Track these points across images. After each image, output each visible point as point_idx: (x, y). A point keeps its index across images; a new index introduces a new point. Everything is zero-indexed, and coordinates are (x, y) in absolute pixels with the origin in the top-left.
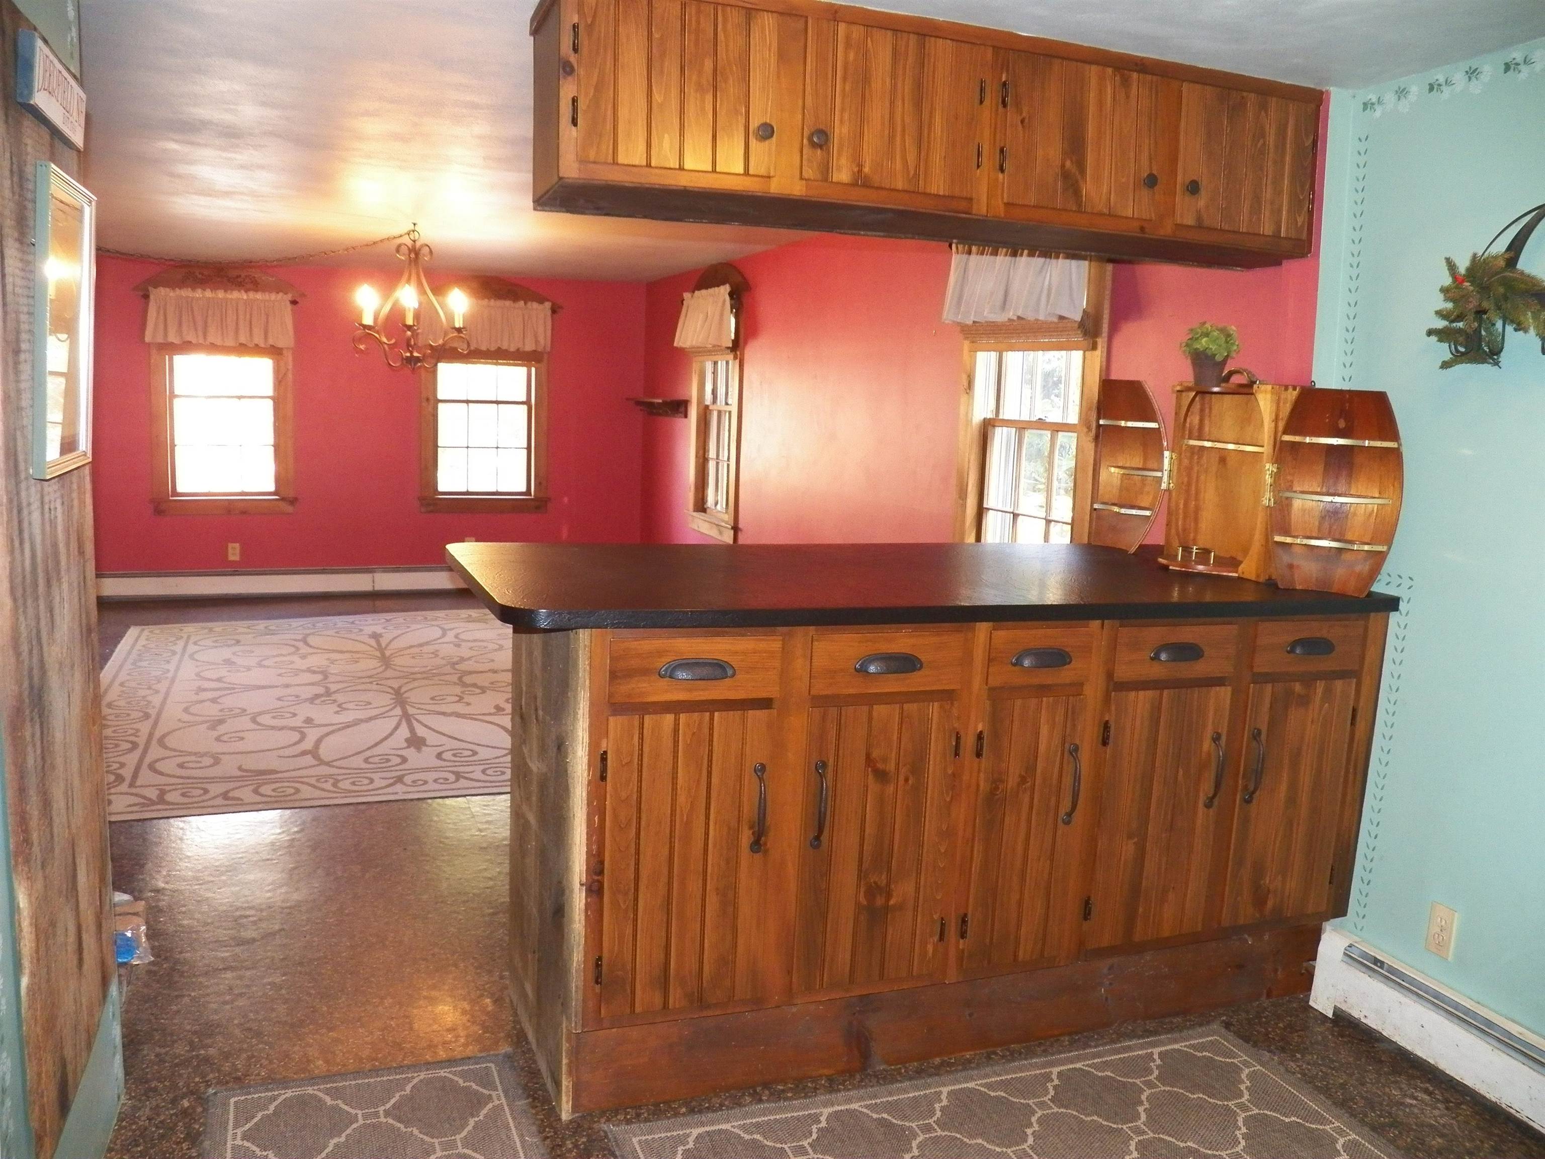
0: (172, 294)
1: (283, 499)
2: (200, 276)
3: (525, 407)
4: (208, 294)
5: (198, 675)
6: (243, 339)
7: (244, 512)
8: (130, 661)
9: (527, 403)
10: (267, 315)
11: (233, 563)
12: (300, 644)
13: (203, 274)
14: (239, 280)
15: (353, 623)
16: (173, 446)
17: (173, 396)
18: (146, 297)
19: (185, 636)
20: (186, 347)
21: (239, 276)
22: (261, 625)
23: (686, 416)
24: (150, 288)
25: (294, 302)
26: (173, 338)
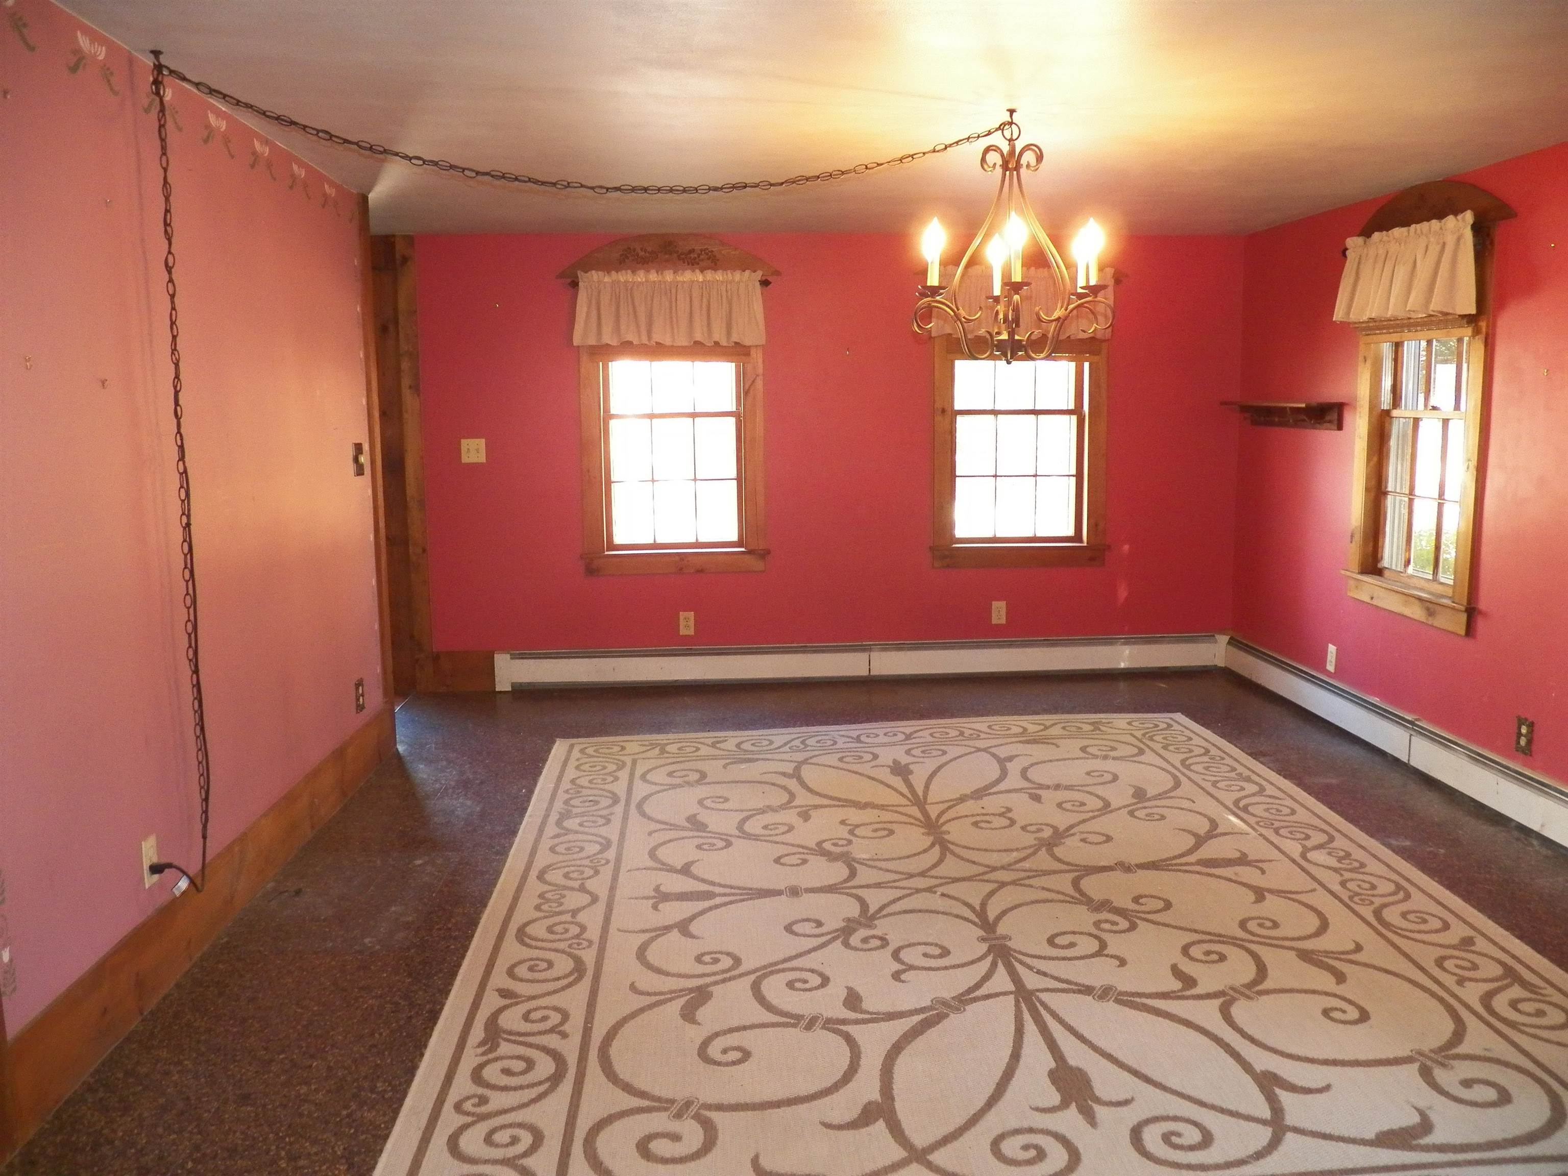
0: (607, 279)
1: (749, 552)
2: (642, 254)
3: (1074, 418)
4: (653, 276)
5: (652, 854)
6: (698, 337)
7: (700, 571)
8: (554, 817)
9: (1077, 411)
10: (730, 303)
11: (686, 640)
12: (793, 784)
13: (645, 251)
14: (692, 255)
15: (858, 739)
16: (609, 483)
17: (609, 416)
18: (575, 284)
19: (628, 760)
20: (627, 349)
21: (692, 251)
22: (732, 739)
23: (1340, 427)
24: (580, 274)
25: (765, 283)
26: (608, 338)
